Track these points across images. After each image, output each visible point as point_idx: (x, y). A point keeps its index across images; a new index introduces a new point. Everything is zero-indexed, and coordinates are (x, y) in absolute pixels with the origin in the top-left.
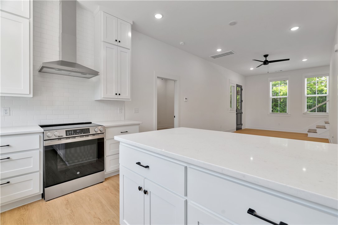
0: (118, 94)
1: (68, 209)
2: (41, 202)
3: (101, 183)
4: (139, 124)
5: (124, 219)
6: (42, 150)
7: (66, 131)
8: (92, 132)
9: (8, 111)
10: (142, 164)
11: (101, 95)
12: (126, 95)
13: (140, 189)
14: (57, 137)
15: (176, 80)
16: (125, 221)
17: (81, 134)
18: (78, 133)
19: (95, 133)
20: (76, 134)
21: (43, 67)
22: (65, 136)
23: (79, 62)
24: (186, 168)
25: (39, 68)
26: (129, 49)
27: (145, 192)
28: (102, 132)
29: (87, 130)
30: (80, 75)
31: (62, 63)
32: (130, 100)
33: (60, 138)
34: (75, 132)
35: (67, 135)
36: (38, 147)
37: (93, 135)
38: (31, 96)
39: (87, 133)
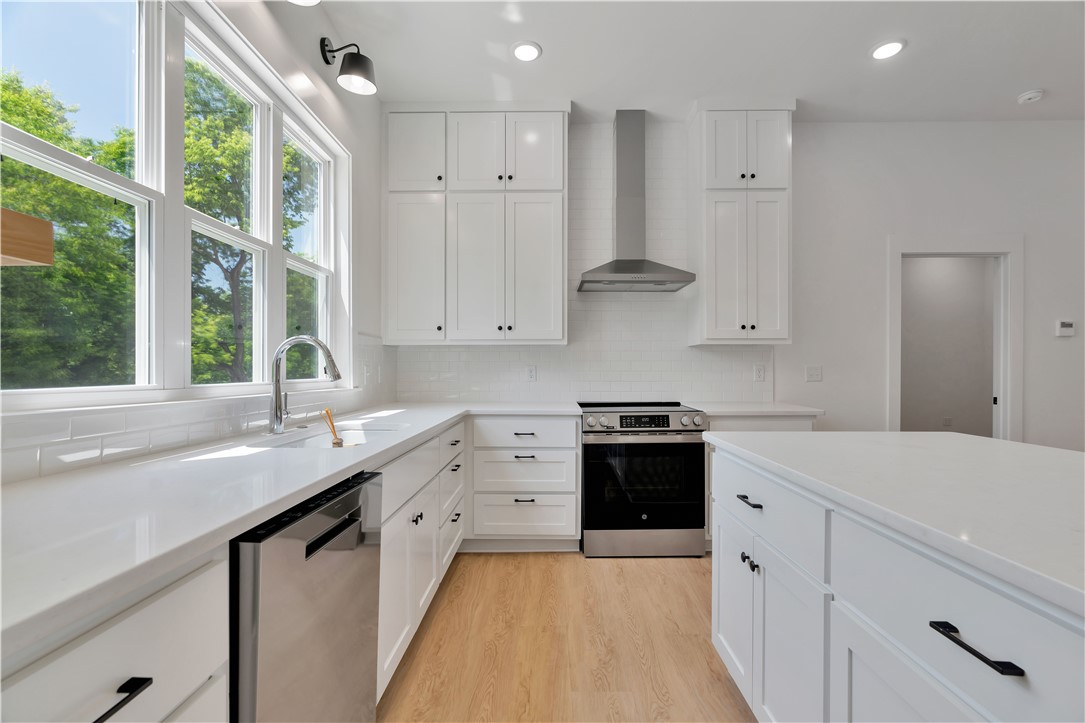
0: (748, 326)
1: (619, 584)
2: (577, 556)
3: (697, 560)
4: (815, 416)
5: (719, 632)
6: (580, 452)
7: (621, 417)
8: (674, 425)
9: (534, 373)
10: (750, 500)
11: (702, 331)
12: (775, 327)
13: (744, 558)
14: (604, 429)
15: (1005, 254)
16: (721, 637)
17: (650, 427)
18: (645, 424)
19: (681, 428)
20: (640, 427)
21: (583, 282)
22: (619, 429)
23: (652, 256)
24: (828, 512)
25: (577, 284)
26: (784, 189)
27: (754, 567)
28: (699, 428)
29: (663, 421)
30: (651, 286)
31: (619, 266)
32: (790, 342)
33: (609, 431)
34: (638, 420)
35: (622, 426)
36: (574, 445)
37: (678, 432)
38: (566, 343)
39: (663, 426)
